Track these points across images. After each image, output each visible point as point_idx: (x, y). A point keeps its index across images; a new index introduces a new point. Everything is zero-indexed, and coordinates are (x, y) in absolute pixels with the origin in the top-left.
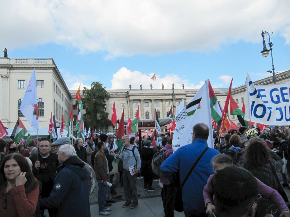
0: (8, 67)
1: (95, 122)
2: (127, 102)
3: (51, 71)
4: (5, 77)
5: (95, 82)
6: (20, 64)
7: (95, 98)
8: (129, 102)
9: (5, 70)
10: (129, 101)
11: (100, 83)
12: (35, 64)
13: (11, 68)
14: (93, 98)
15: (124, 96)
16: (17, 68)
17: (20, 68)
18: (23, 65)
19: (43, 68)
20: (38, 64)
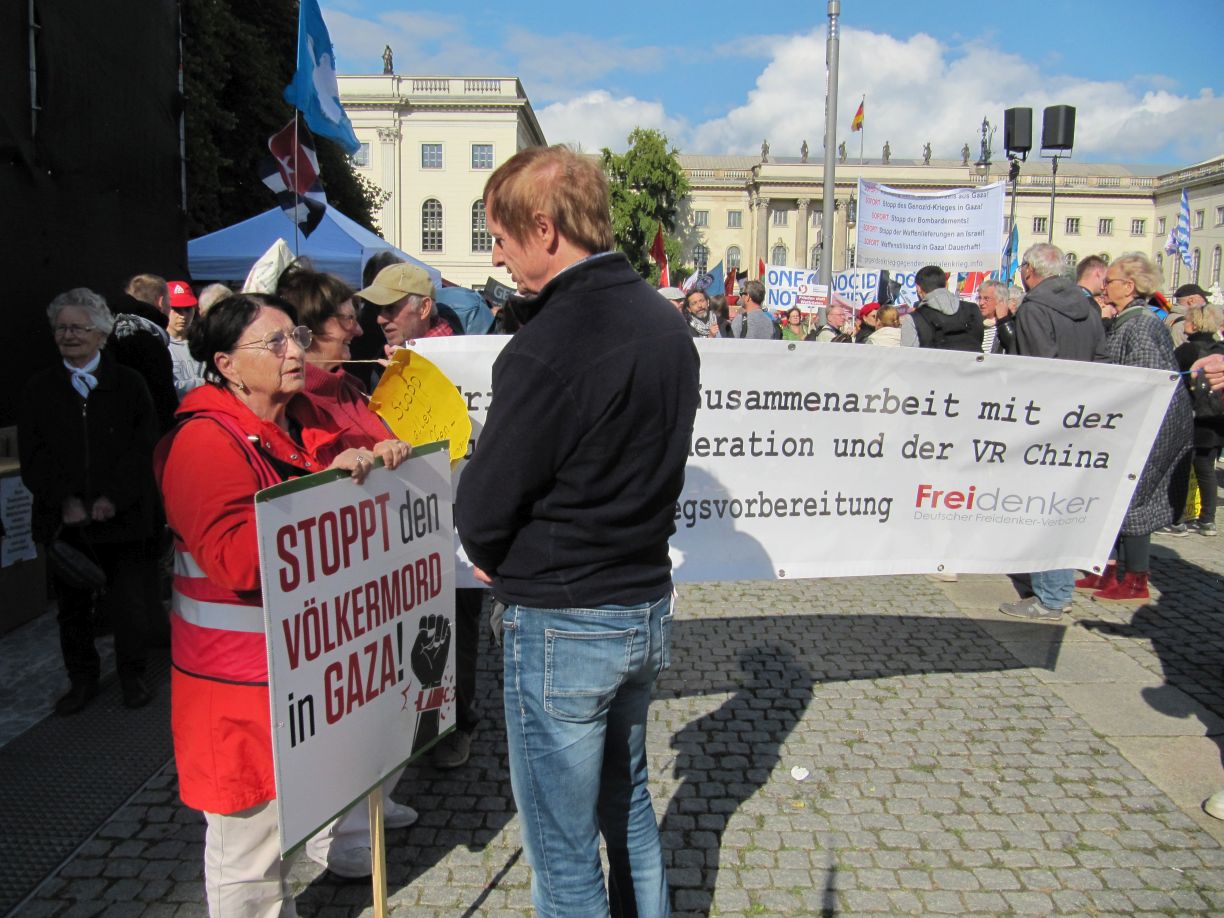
0: (396, 105)
2: (751, 206)
3: (514, 116)
4: (388, 135)
5: (640, 129)
6: (428, 93)
7: (638, 187)
8: (755, 208)
9: (388, 114)
10: (758, 204)
11: (659, 135)
12: (467, 93)
13: (404, 108)
14: (632, 188)
15: (741, 182)
16: (419, 108)
17: (427, 108)
18: (436, 97)
19: (492, 107)
20: (476, 93)
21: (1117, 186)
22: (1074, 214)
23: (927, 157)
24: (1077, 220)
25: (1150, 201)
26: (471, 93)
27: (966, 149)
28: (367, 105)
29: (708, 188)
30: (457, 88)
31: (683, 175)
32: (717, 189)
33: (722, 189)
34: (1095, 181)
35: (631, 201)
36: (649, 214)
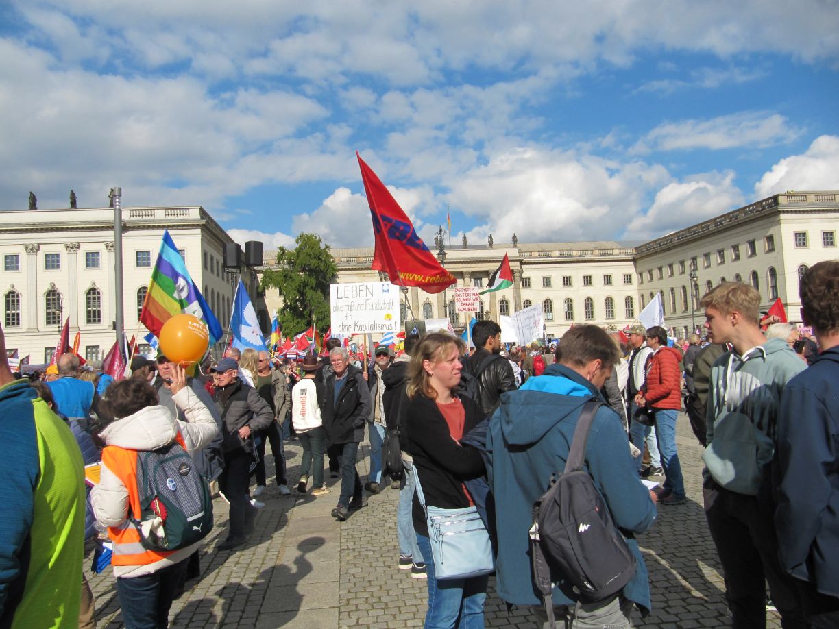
0: (118, 227)
1: (303, 325)
3: (199, 231)
4: (112, 246)
5: (304, 234)
6: (140, 218)
7: (303, 270)
11: (316, 238)
12: (168, 217)
13: (123, 228)
16: (134, 228)
17: (139, 228)
18: (145, 221)
19: (184, 226)
20: (173, 217)
21: (612, 255)
22: (588, 274)
23: (491, 243)
24: (590, 277)
25: (632, 263)
26: (170, 217)
27: (515, 237)
28: (98, 228)
29: (352, 269)
30: (160, 215)
31: (333, 261)
32: (359, 269)
33: (362, 269)
34: (597, 252)
35: (297, 280)
36: (312, 288)
